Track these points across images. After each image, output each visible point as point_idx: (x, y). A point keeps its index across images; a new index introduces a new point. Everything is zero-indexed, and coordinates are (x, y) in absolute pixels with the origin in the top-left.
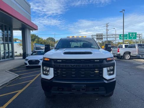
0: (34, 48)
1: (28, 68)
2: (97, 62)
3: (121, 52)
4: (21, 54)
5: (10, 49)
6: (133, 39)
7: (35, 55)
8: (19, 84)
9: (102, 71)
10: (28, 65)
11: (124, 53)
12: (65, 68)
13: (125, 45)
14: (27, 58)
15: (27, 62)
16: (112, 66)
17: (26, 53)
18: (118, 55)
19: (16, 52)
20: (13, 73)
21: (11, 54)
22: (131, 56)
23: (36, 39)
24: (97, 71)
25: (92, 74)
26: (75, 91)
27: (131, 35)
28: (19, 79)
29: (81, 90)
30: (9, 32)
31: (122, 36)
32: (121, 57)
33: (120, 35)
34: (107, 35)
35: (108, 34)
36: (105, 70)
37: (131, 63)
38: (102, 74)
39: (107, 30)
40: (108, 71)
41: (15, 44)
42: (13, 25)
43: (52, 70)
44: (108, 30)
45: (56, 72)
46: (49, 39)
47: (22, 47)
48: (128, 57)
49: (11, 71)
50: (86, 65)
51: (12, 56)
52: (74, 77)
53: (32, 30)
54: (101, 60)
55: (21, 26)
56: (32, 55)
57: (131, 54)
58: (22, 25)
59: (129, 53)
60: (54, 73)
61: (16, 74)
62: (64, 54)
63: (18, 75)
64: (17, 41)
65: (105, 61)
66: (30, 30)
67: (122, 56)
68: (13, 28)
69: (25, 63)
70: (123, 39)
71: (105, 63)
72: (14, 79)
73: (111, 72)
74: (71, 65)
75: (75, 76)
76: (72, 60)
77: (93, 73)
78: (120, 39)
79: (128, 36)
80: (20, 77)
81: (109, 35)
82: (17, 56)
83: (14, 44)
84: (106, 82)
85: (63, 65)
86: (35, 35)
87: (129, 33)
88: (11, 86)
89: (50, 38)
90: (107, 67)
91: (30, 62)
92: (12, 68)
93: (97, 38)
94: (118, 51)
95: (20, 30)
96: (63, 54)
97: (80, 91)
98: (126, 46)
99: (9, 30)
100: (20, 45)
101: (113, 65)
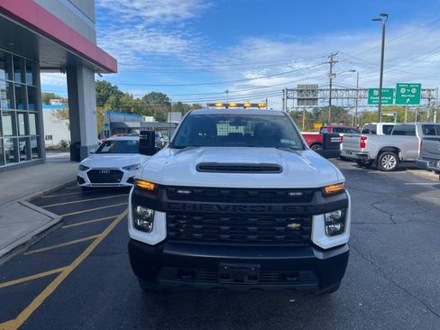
0: (106, 125)
1: (87, 192)
2: (296, 199)
3: (372, 147)
4: (64, 144)
5: (33, 131)
6: (409, 103)
7: (109, 152)
8: (62, 245)
9: (310, 224)
10: (88, 183)
11: (380, 152)
12: (200, 215)
13: (384, 126)
14: (84, 162)
15: (84, 175)
16: (340, 209)
17: (80, 143)
18: (362, 158)
19: (51, 137)
20: (39, 209)
21: (33, 144)
22: (399, 161)
23: (112, 98)
24: (294, 225)
25: (280, 233)
26: (227, 281)
27: (403, 91)
28: (60, 228)
29: (246, 278)
30: (29, 76)
31: (376, 93)
32: (371, 164)
33: (371, 91)
34: (331, 90)
35: (333, 87)
36: (318, 221)
37: (398, 184)
38: (309, 232)
39: (331, 74)
40: (327, 223)
41: (47, 113)
42: (40, 57)
43: (160, 218)
44: (335, 75)
45: (173, 225)
46: (153, 95)
47: (68, 121)
48: (390, 163)
49: (36, 201)
50: (264, 207)
51: (39, 150)
52: (226, 241)
53: (99, 72)
54: (309, 194)
55: (64, 61)
56: (99, 151)
57: (400, 155)
58: (69, 56)
59: (396, 151)
60: (168, 229)
61: (52, 215)
62: (197, 170)
63: (57, 218)
64: (53, 102)
65: (318, 195)
66: (93, 71)
67: (372, 161)
68: (41, 64)
69: (78, 177)
70: (380, 104)
71: (320, 200)
72: (46, 230)
73: (336, 226)
74: (218, 206)
75: (230, 238)
76: (222, 192)
77: (284, 228)
78: (370, 102)
79: (395, 94)
80: (64, 225)
81: (336, 90)
82: (52, 149)
83: (44, 110)
84: (320, 256)
85: (195, 205)
86: (109, 84)
87: (398, 84)
88: (37, 251)
89: (156, 94)
90: (324, 212)
91: (95, 175)
92: (38, 193)
93: (299, 99)
94: (363, 145)
95: (62, 71)
96: (194, 171)
97: (243, 281)
98: (386, 130)
99: (29, 69)
100: (62, 114)
101: (343, 205)
